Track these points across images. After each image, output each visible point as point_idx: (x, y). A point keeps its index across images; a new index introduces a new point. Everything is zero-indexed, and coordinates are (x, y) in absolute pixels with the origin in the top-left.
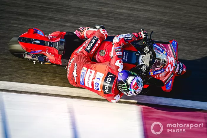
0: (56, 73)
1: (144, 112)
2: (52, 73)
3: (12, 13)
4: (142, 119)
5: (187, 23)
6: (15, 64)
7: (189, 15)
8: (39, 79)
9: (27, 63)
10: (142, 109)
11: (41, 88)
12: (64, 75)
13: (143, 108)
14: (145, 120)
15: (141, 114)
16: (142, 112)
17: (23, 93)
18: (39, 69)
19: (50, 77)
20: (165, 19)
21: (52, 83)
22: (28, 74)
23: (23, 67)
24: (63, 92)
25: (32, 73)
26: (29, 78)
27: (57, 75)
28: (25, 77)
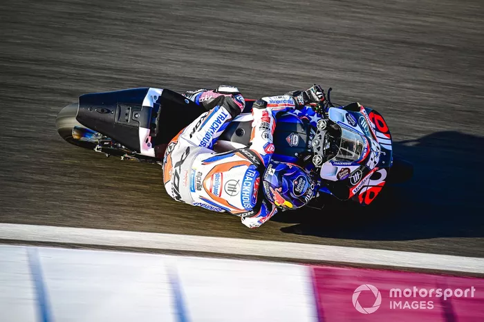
0: (143, 207)
1: (317, 278)
2: (133, 206)
3: (52, 91)
4: (312, 292)
5: (396, 101)
6: (60, 191)
7: (401, 84)
8: (108, 218)
9: (84, 188)
10: (313, 271)
11: (113, 236)
12: (157, 209)
13: (315, 269)
14: (319, 293)
15: (311, 281)
16: (312, 277)
17: (77, 248)
18: (108, 199)
19: (130, 215)
20: (353, 94)
21: (135, 226)
22: (86, 210)
23: (77, 197)
24: (157, 243)
25: (94, 207)
26: (89, 217)
27: (144, 210)
28: (81, 215)
